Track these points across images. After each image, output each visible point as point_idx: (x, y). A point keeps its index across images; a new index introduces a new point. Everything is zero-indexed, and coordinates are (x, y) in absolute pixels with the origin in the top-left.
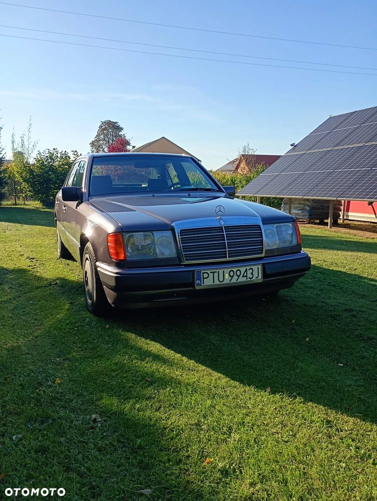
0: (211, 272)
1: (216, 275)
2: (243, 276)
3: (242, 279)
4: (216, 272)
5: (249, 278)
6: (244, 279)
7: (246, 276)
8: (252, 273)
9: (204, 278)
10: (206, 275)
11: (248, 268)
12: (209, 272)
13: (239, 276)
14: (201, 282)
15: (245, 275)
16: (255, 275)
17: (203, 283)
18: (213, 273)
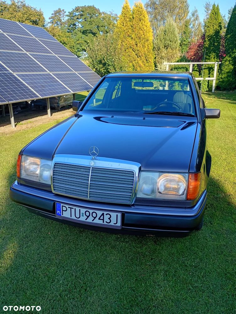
0: (69, 207)
1: (73, 210)
2: (99, 219)
3: (97, 221)
4: (73, 208)
5: (106, 222)
6: (101, 222)
7: (103, 220)
8: (109, 219)
9: (63, 211)
10: (64, 209)
11: (105, 213)
12: (67, 206)
13: (95, 218)
14: (60, 212)
15: (102, 218)
16: (113, 221)
17: (63, 215)
18: (71, 208)
